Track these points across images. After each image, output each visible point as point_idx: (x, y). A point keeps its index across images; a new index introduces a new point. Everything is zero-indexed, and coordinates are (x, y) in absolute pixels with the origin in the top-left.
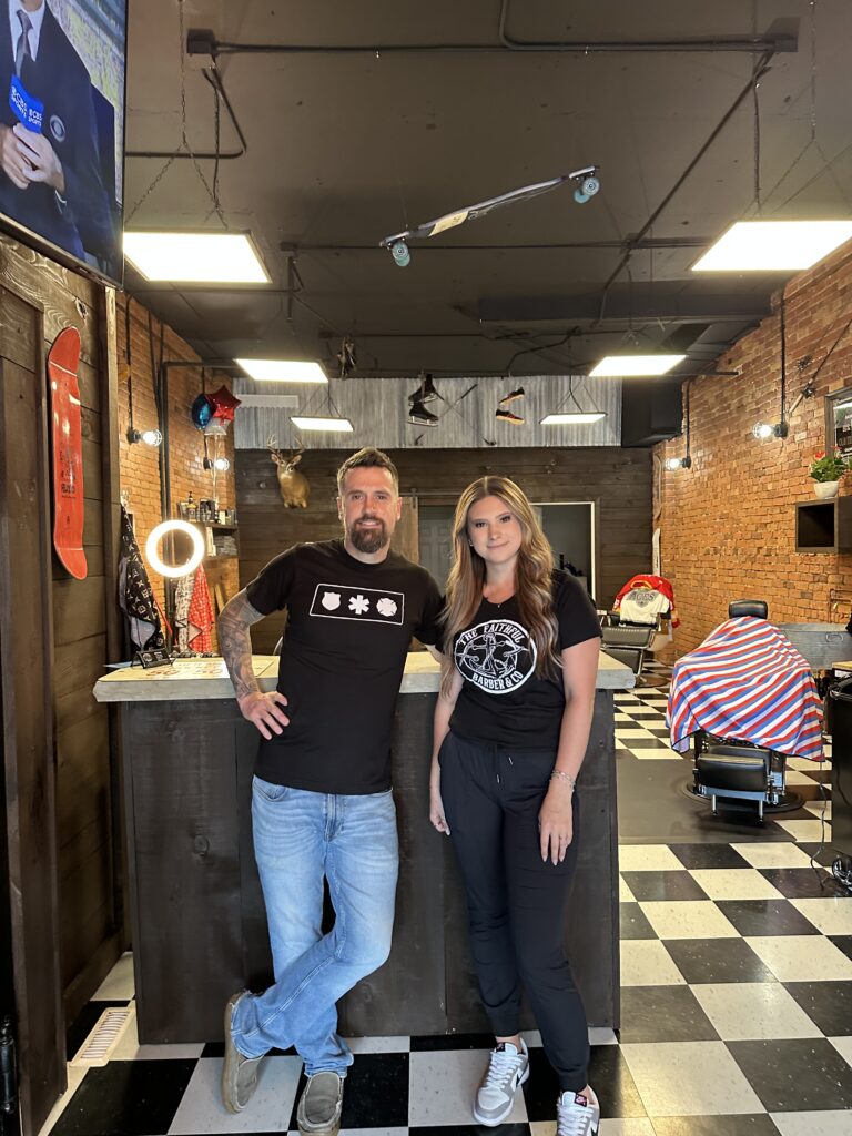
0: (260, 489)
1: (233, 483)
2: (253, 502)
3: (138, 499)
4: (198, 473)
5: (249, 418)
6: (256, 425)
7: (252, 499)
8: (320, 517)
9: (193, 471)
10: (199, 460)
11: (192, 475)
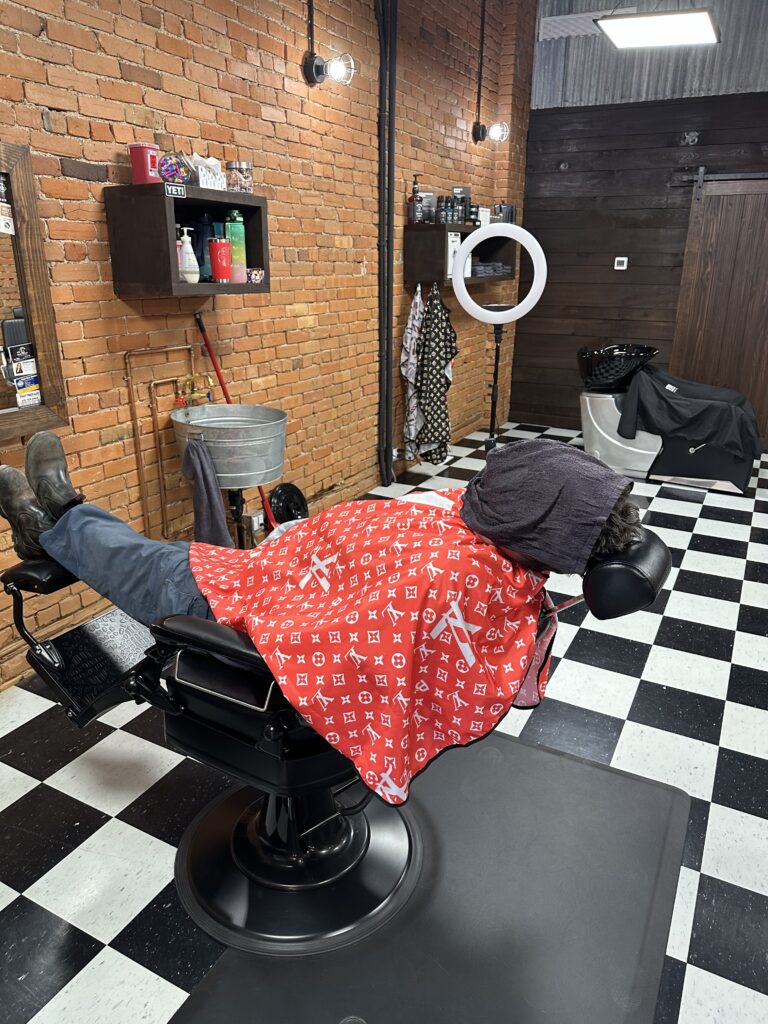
0: (560, 172)
1: (522, 165)
2: (548, 194)
3: (325, 184)
4: (462, 146)
5: (556, 54)
6: (566, 67)
7: (547, 189)
8: (643, 215)
9: (450, 143)
10: (466, 126)
11: (448, 149)
